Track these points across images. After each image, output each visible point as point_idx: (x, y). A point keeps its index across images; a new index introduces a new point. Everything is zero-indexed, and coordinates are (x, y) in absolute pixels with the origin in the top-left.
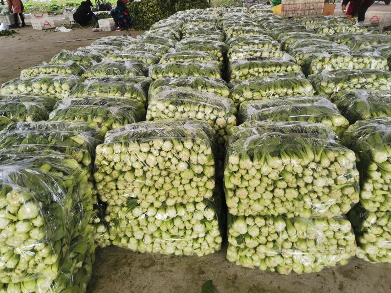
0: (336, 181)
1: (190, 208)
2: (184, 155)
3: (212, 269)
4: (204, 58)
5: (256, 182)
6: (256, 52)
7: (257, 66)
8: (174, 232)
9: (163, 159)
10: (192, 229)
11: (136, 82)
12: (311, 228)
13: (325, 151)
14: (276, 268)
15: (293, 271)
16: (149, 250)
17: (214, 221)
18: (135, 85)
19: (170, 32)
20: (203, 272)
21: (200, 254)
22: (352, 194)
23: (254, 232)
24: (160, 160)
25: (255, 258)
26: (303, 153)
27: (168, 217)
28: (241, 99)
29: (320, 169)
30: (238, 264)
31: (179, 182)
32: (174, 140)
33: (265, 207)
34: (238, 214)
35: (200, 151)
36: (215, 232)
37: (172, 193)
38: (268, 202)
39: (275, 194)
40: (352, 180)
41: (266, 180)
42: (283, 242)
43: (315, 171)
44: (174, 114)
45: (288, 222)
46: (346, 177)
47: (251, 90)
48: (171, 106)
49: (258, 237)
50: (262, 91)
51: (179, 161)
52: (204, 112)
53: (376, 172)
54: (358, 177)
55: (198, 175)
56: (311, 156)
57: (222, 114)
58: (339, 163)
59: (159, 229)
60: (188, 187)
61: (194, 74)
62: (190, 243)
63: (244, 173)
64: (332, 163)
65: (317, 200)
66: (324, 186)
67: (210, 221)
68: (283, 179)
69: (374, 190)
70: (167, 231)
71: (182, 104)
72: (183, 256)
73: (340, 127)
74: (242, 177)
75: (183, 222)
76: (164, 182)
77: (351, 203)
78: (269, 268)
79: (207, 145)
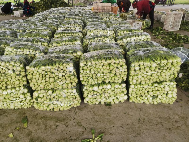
0: (66, 74)
1: (17, 89)
3: (29, 112)
4: (45, 30)
6: (68, 27)
7: (65, 33)
8: (11, 99)
9: (1, 69)
10: (19, 97)
11: (8, 40)
12: (62, 92)
13: (63, 64)
14: (53, 109)
15: (60, 110)
16: (3, 108)
17: (28, 93)
18: (7, 41)
19: (38, 18)
20: (25, 114)
21: (25, 108)
22: (74, 78)
23: (41, 96)
25: (44, 106)
26: (54, 64)
27: (8, 93)
28: (52, 46)
29: (59, 70)
30: (39, 110)
31: (10, 78)
32: (6, 62)
33: (45, 86)
34: (35, 89)
35: (18, 66)
36: (29, 97)
37: (8, 83)
38: (44, 84)
39: (46, 80)
40: (72, 73)
41: (41, 75)
42: (53, 98)
43: (58, 70)
44: (16, 53)
45: (55, 91)
46: (69, 72)
47: (56, 43)
48: (14, 49)
49: (43, 97)
50: (60, 43)
51: (9, 70)
52: (29, 51)
53: (82, 70)
54: (75, 72)
55: (17, 75)
56: (57, 65)
57: (37, 52)
58: (67, 67)
59: (5, 98)
60: (14, 80)
61: (37, 36)
62: (19, 103)
63: (32, 72)
64: (64, 67)
65: (62, 82)
66: (63, 76)
67: (26, 93)
68: (47, 74)
69: (83, 77)
70: (9, 99)
71: (19, 48)
72: (19, 109)
73: (81, 56)
74: (32, 74)
75: (15, 95)
76: (4, 79)
77: (75, 82)
78: (50, 109)
79: (21, 63)
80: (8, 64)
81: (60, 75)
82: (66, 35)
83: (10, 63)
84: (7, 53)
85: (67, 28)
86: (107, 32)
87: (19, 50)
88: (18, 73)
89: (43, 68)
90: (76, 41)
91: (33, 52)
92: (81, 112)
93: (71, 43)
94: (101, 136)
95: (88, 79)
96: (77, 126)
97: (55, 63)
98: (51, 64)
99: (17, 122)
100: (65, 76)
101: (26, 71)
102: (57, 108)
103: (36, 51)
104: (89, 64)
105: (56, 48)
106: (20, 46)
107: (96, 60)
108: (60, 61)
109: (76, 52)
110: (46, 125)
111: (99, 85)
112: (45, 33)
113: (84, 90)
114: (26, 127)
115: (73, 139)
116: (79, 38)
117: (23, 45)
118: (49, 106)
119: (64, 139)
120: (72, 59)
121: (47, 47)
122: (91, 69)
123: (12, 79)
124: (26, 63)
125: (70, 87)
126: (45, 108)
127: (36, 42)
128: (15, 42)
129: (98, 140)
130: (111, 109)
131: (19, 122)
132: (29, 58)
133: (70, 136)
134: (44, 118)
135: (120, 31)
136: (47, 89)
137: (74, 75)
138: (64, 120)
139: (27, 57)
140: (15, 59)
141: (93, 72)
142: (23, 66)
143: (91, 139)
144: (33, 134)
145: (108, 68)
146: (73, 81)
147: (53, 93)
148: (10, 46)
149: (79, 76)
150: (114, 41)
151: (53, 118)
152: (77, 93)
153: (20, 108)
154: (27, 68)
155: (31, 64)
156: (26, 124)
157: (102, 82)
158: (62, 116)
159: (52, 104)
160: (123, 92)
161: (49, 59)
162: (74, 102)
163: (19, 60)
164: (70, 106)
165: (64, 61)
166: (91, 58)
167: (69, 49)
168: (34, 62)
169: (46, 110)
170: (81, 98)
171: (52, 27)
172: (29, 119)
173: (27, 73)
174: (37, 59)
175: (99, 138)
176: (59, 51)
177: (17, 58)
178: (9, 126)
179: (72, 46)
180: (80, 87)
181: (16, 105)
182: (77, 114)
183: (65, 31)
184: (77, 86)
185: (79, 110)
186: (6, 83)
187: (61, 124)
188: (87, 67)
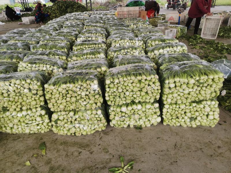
0: (90, 93)
1: (34, 110)
2: (26, 86)
3: (47, 137)
4: (62, 40)
5: (57, 95)
7: (85, 44)
8: (26, 121)
9: (16, 88)
10: (36, 120)
11: (21, 54)
12: (85, 114)
14: (75, 133)
15: (82, 134)
16: (17, 132)
17: (46, 115)
18: (20, 55)
19: (53, 27)
20: (43, 139)
21: (43, 132)
22: (99, 98)
23: (61, 118)
24: (15, 88)
25: (64, 130)
26: (76, 82)
27: (23, 115)
28: (72, 61)
29: (82, 88)
30: (59, 134)
31: (26, 98)
32: (22, 79)
33: (65, 106)
34: (55, 111)
35: (35, 84)
36: (47, 120)
37: (23, 103)
38: (65, 104)
39: (67, 100)
40: (97, 92)
41: (61, 94)
42: (75, 121)
43: (80, 89)
44: (31, 69)
45: (76, 112)
46: (94, 90)
47: (76, 56)
48: (29, 65)
49: (63, 120)
50: (81, 57)
51: (24, 89)
52: (46, 67)
53: (108, 88)
54: (100, 91)
55: (34, 94)
56: (80, 83)
57: (55, 68)
58: (91, 85)
59: (19, 121)
60: (30, 100)
61: (53, 49)
62: (36, 127)
63: (51, 91)
64: (87, 85)
65: (85, 102)
66: (86, 95)
67: (44, 116)
68: (68, 93)
69: (109, 96)
70: (24, 122)
71: (34, 64)
72: (35, 133)
73: (105, 71)
74: (51, 93)
75: (31, 117)
76: (19, 99)
77: (100, 102)
78: (71, 134)
79: (38, 81)
80: (23, 82)
81: (83, 94)
82: (86, 46)
83: (26, 80)
84: (21, 69)
85: (87, 38)
86: (136, 42)
87: (34, 65)
88: (35, 92)
89: (64, 86)
90: (99, 54)
91: (50, 67)
92: (107, 136)
93: (93, 56)
94: (132, 164)
95: (115, 98)
96: (103, 153)
97: (78, 80)
98: (73, 81)
99: (34, 149)
100: (89, 95)
101: (43, 90)
102: (79, 132)
103: (53, 66)
104: (116, 81)
105: (77, 63)
106: (35, 60)
107: (124, 76)
108: (83, 78)
109: (100, 67)
110: (67, 152)
111: (127, 105)
112: (63, 45)
113: (110, 111)
114: (45, 154)
115: (99, 167)
116: (102, 50)
117: (38, 59)
118: (71, 130)
119: (89, 168)
120: (96, 75)
121: (66, 61)
122: (118, 86)
123: (27, 99)
124: (44, 81)
125: (95, 108)
126: (66, 132)
127: (52, 56)
128: (30, 57)
129: (128, 169)
130: (142, 133)
131: (36, 149)
132: (47, 74)
133: (96, 164)
134: (65, 143)
135: (151, 41)
136: (67, 111)
137: (98, 93)
138: (88, 145)
139: (44, 74)
140: (31, 76)
141: (120, 90)
142: (41, 84)
143: (119, 167)
144: (53, 162)
145: (138, 85)
146: (98, 101)
147: (74, 115)
148: (24, 61)
149: (105, 95)
150: (144, 54)
151: (74, 144)
152: (103, 114)
153: (37, 132)
154: (46, 86)
155: (50, 82)
156: (44, 151)
157: (131, 101)
158: (85, 141)
159: (74, 128)
160: (155, 113)
161: (70, 76)
162: (98, 125)
163: (36, 77)
164: (94, 129)
165: (87, 77)
166: (119, 74)
167: (92, 64)
168: (53, 80)
169: (67, 134)
170: (106, 120)
171: (70, 37)
172: (47, 145)
173: (45, 92)
174: (56, 75)
175: (128, 167)
176: (81, 66)
177: (32, 75)
178: (25, 153)
179: (95, 59)
180: (105, 107)
181: (31, 129)
182: (103, 139)
183: (86, 42)
184: (101, 106)
185: (104, 134)
186: (21, 104)
187: (84, 151)
188: (114, 85)
